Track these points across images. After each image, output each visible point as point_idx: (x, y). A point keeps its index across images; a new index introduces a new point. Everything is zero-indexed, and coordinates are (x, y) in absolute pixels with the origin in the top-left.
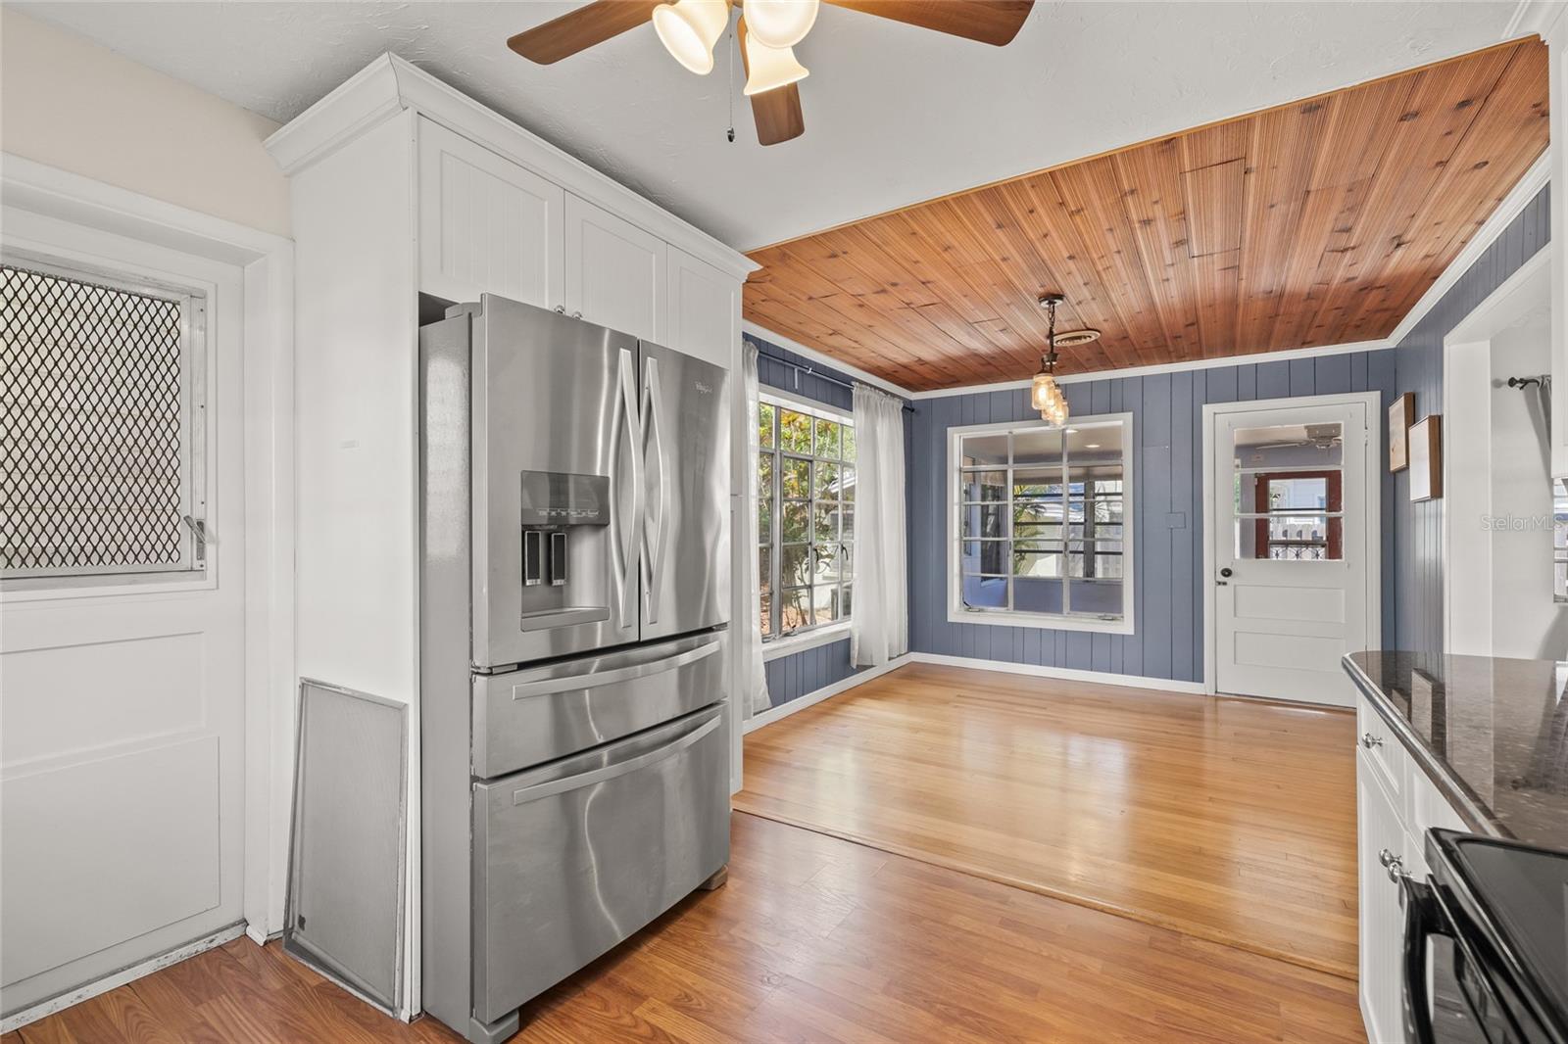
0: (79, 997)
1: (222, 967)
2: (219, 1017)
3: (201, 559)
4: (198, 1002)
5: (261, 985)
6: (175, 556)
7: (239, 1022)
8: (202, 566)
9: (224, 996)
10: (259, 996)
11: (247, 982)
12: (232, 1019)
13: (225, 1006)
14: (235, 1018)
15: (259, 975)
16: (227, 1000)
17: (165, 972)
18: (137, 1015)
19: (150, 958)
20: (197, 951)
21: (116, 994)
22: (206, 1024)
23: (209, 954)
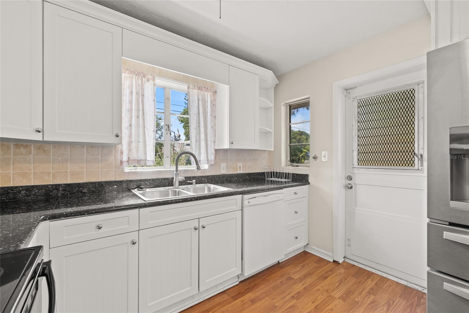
0: (387, 276)
1: (417, 297)
2: (398, 302)
3: (422, 166)
4: (400, 297)
5: (416, 308)
6: (413, 165)
7: (399, 308)
8: (422, 169)
9: (406, 301)
10: (411, 309)
11: (415, 304)
12: (399, 306)
13: (403, 303)
14: (400, 307)
15: (420, 305)
16: (405, 303)
17: (406, 287)
18: (389, 288)
19: (406, 281)
20: (418, 289)
21: (393, 282)
22: (394, 301)
23: (419, 292)
